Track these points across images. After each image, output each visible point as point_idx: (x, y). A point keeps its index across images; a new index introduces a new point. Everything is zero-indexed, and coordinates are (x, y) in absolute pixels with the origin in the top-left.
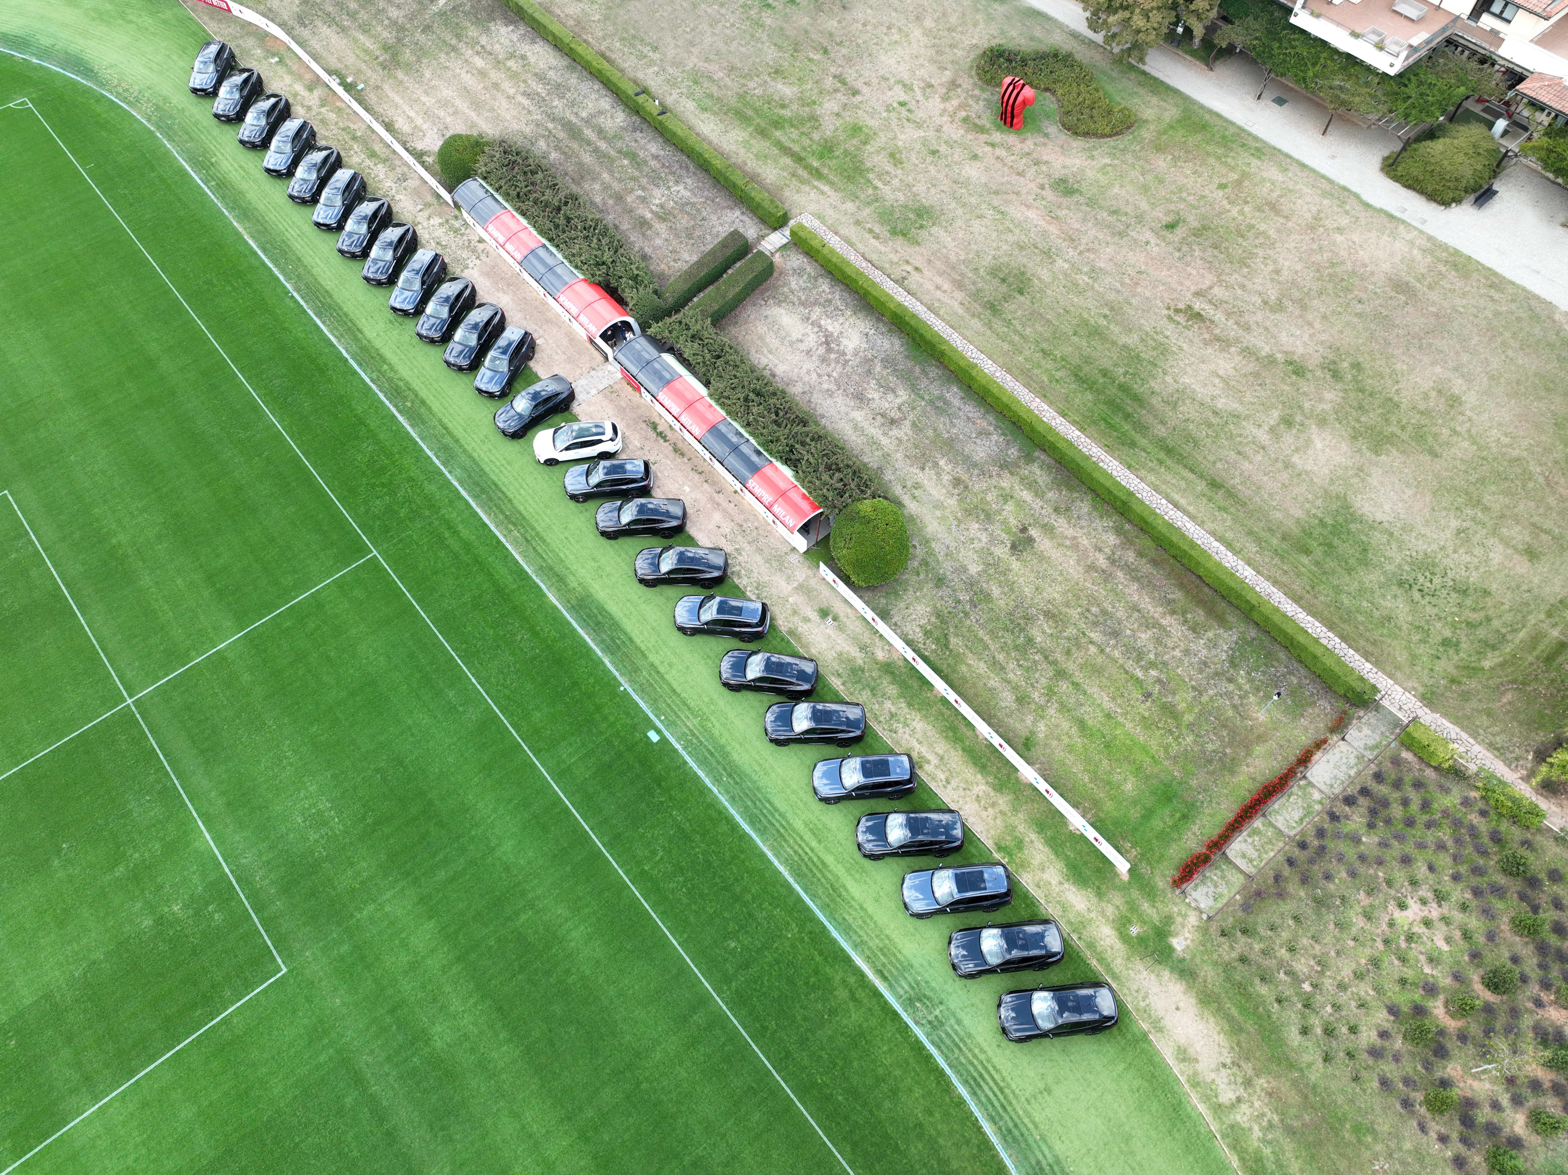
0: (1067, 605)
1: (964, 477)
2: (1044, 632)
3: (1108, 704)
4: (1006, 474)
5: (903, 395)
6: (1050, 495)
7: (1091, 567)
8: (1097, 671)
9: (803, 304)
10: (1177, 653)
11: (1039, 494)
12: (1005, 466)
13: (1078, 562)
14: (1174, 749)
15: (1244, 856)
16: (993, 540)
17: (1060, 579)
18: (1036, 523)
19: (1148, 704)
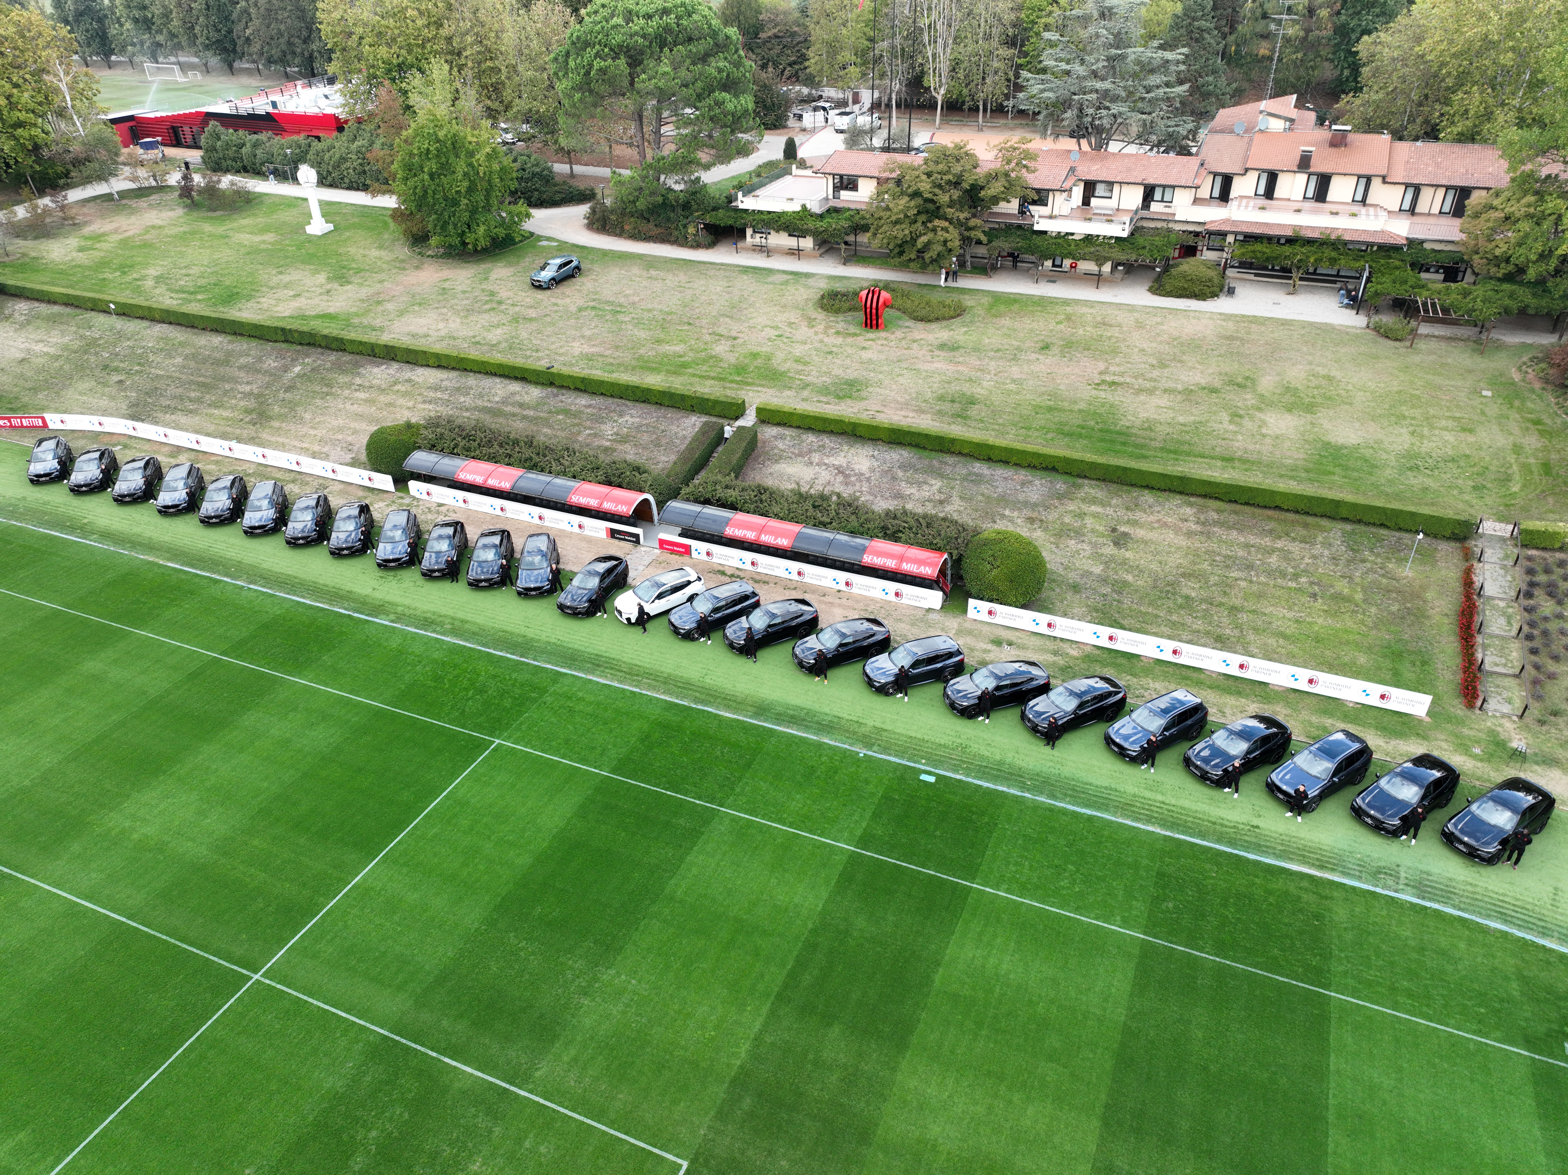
0: (1194, 563)
1: (1035, 515)
2: (1193, 588)
3: (1290, 615)
4: (1066, 501)
5: (937, 484)
6: (1114, 501)
7: (1190, 534)
8: (1260, 596)
9: (800, 455)
10: (1307, 560)
11: (1103, 504)
12: (1061, 497)
13: (1176, 534)
14: (1369, 622)
15: (1497, 665)
16: (1094, 545)
17: (1173, 550)
18: (1119, 522)
19: (1320, 600)
